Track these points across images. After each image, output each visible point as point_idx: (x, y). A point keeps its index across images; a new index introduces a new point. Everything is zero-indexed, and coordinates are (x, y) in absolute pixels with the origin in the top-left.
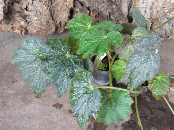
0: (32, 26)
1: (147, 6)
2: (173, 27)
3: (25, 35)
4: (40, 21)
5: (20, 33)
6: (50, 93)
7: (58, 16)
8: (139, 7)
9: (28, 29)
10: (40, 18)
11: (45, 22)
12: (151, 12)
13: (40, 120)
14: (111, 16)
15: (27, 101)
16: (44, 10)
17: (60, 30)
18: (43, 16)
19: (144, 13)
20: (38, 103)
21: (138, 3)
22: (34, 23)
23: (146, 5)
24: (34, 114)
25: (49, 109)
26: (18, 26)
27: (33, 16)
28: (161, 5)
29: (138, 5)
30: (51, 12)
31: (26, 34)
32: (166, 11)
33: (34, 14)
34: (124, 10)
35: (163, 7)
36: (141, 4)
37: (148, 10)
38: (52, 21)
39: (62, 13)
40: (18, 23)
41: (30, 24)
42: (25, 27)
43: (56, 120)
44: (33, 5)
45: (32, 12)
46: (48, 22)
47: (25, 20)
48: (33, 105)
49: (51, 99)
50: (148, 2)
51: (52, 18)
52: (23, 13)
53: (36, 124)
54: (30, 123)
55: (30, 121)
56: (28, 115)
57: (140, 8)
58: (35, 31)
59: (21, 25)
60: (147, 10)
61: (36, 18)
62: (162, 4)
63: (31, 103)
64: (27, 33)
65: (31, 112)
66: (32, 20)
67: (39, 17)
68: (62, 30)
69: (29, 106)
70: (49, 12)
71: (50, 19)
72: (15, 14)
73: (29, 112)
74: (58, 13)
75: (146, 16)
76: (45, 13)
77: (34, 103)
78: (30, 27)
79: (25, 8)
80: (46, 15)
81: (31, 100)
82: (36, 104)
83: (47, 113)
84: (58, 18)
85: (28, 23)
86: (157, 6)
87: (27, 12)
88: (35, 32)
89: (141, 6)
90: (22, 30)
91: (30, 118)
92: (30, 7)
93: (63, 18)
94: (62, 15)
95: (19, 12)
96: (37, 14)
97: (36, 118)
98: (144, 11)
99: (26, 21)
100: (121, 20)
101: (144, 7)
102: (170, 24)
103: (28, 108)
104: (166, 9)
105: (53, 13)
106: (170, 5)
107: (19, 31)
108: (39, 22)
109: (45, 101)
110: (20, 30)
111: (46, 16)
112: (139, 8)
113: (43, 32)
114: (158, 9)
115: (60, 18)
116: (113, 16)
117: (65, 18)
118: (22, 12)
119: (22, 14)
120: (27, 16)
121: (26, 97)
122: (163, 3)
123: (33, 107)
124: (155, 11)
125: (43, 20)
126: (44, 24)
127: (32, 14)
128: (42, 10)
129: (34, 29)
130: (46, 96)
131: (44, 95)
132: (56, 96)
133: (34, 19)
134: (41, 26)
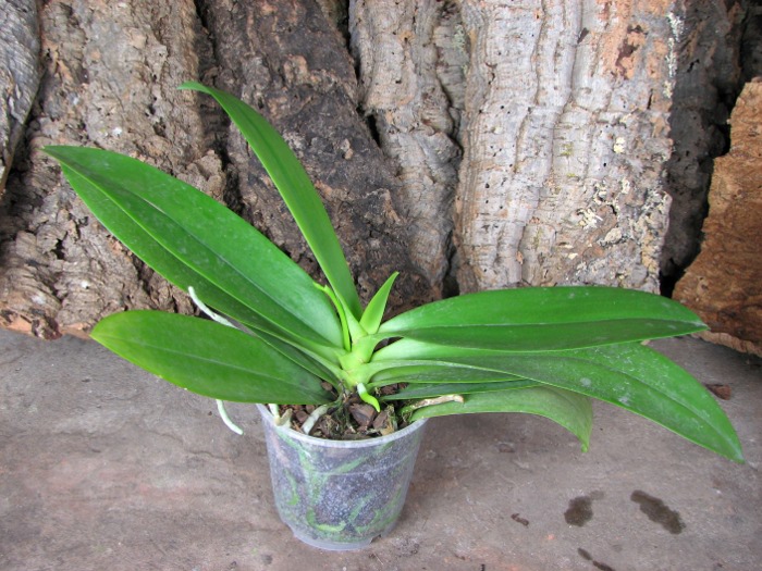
0: (71, 308)
1: (500, 238)
3: (47, 338)
4: (99, 292)
5: (30, 333)
6: (92, 539)
8: (473, 243)
9: (57, 320)
10: (99, 282)
11: (116, 297)
12: (520, 260)
16: (115, 257)
18: (113, 278)
19: (493, 266)
21: (469, 230)
22: (79, 299)
23: (496, 236)
26: (21, 307)
27: (76, 276)
28: (549, 234)
29: (468, 235)
31: (52, 335)
32: (572, 256)
33: (81, 268)
34: (424, 257)
35: (559, 241)
36: (480, 232)
37: (506, 253)
38: (141, 293)
40: (25, 296)
41: (66, 301)
42: (47, 312)
44: (79, 242)
45: (76, 263)
46: (128, 297)
47: (52, 288)
49: (89, 558)
50: (504, 227)
51: (142, 283)
52: (47, 266)
57: (477, 249)
58: (80, 327)
59: (35, 303)
60: (502, 254)
61: (85, 284)
62: (553, 231)
64: (54, 333)
66: (72, 289)
67: (95, 280)
70: (130, 264)
71: (136, 287)
72: (18, 267)
75: (504, 274)
76: (119, 267)
78: (65, 314)
79: (53, 250)
80: (120, 275)
81: (19, 558)
85: (61, 300)
86: (536, 239)
87: (61, 261)
88: (80, 329)
89: (478, 240)
90: (37, 323)
92: (70, 247)
95: (32, 263)
96: (90, 269)
98: (493, 258)
99: (55, 292)
101: (490, 242)
104: (571, 251)
106: (583, 236)
107: (27, 324)
108: (94, 298)
109: (67, 564)
110: (29, 322)
111: (121, 278)
112: (473, 247)
114: (540, 250)
116: (367, 276)
118: (43, 260)
119: (44, 269)
120: (59, 274)
122: (558, 229)
124: (533, 256)
125: (110, 291)
126: (112, 305)
127: (74, 270)
128: (110, 257)
129: (78, 321)
130: (76, 547)
131: (69, 545)
132: (110, 550)
133: (79, 285)
134: (101, 311)
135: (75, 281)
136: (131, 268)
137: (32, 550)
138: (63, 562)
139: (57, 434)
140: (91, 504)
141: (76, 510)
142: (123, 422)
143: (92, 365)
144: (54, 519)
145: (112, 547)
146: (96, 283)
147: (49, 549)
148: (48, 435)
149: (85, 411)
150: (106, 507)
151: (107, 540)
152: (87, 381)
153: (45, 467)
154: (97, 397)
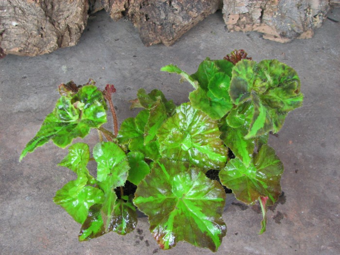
0: (9, 39)
2: (307, 15)
4: (24, 27)
6: (52, 173)
7: (60, 13)
9: (2, 46)
10: (23, 21)
11: (34, 29)
13: (32, 231)
14: (173, 3)
15: (8, 193)
16: (29, 4)
17: (69, 41)
18: (30, 18)
20: (30, 195)
22: (12, 33)
24: (21, 218)
25: (51, 207)
27: (8, 18)
30: (47, 7)
33: (10, 14)
38: (49, 25)
39: (68, 7)
41: (5, 35)
43: (63, 229)
45: (5, 11)
46: (42, 28)
48: (19, 201)
49: (53, 185)
51: (48, 18)
53: (24, 238)
54: (14, 237)
55: (12, 233)
56: (9, 222)
58: (17, 50)
61: (14, 23)
63: (15, 197)
64: (2, 55)
65: (16, 214)
66: (7, 27)
67: (20, 20)
68: (75, 41)
69: (12, 203)
70: (39, 8)
71: (45, 22)
73: (12, 215)
74: (61, 7)
76: (33, 11)
77: (21, 196)
78: (6, 43)
80: (34, 15)
81: (16, 190)
82: (24, 198)
83: (46, 215)
84: (61, 17)
85: (1, 34)
88: (17, 51)
91: (14, 227)
93: (71, 17)
94: (68, 10)
96: (15, 14)
97: (25, 227)
100: (194, 10)
102: (300, 7)
103: (10, 207)
105: (49, 7)
108: (22, 31)
109: (43, 190)
111: (35, 17)
113: (33, 49)
115: (66, 16)
116: (177, 2)
117: (76, 16)
121: (7, 185)
123: (20, 204)
125: (30, 26)
126: (33, 34)
127: (5, 15)
128: (26, 4)
129: (14, 47)
130: (45, 180)
131: (40, 179)
132: (64, 179)
133: (11, 24)
134: (28, 39)
135: (7, 22)
136: (41, 10)
137: (22, 184)
138: (40, 189)
139: (17, 113)
140: (46, 152)
141: (39, 157)
142: (52, 100)
143: (26, 67)
144: (28, 165)
145: (64, 177)
146: (21, 22)
147: (30, 182)
148: (12, 114)
149: (29, 97)
150: (55, 153)
151: (60, 173)
152: (25, 78)
153: (15, 134)
154: (33, 87)
